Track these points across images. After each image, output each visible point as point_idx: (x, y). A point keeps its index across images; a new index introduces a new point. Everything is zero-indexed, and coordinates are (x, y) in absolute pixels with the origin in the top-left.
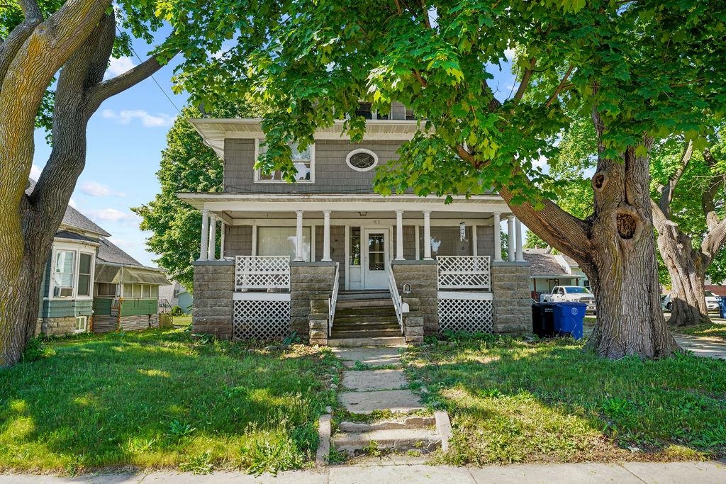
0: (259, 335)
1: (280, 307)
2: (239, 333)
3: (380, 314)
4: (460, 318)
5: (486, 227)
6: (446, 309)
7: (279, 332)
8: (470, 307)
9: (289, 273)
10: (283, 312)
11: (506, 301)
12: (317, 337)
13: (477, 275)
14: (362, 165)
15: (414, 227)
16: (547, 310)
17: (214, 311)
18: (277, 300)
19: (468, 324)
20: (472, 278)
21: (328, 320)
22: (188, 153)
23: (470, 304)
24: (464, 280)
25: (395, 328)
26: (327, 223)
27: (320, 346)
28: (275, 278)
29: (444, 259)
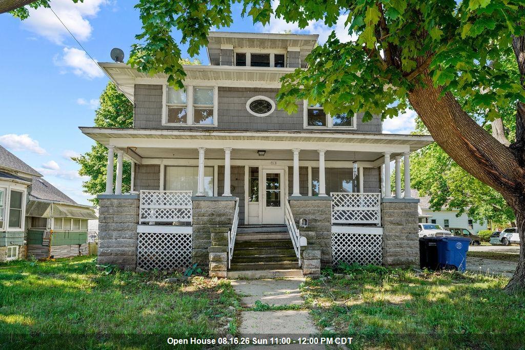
0: (162, 266)
1: (182, 239)
2: (142, 264)
3: (278, 247)
4: (352, 251)
5: (372, 168)
6: (339, 243)
7: (182, 263)
8: (362, 241)
9: (191, 207)
10: (185, 244)
11: (395, 236)
12: (217, 269)
13: (368, 211)
14: (260, 111)
15: (307, 168)
16: (431, 244)
17: (119, 243)
18: (179, 233)
19: (359, 256)
20: (363, 213)
21: (228, 253)
22: (117, 113)
23: (362, 238)
24: (356, 216)
25: (292, 261)
26: (228, 163)
27: (219, 278)
28: (178, 212)
29: (338, 195)
